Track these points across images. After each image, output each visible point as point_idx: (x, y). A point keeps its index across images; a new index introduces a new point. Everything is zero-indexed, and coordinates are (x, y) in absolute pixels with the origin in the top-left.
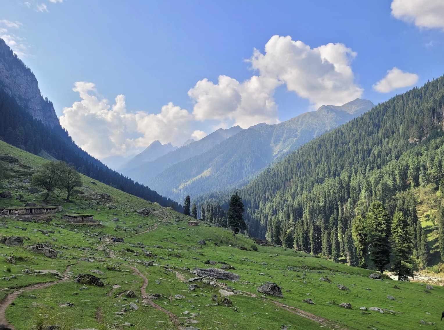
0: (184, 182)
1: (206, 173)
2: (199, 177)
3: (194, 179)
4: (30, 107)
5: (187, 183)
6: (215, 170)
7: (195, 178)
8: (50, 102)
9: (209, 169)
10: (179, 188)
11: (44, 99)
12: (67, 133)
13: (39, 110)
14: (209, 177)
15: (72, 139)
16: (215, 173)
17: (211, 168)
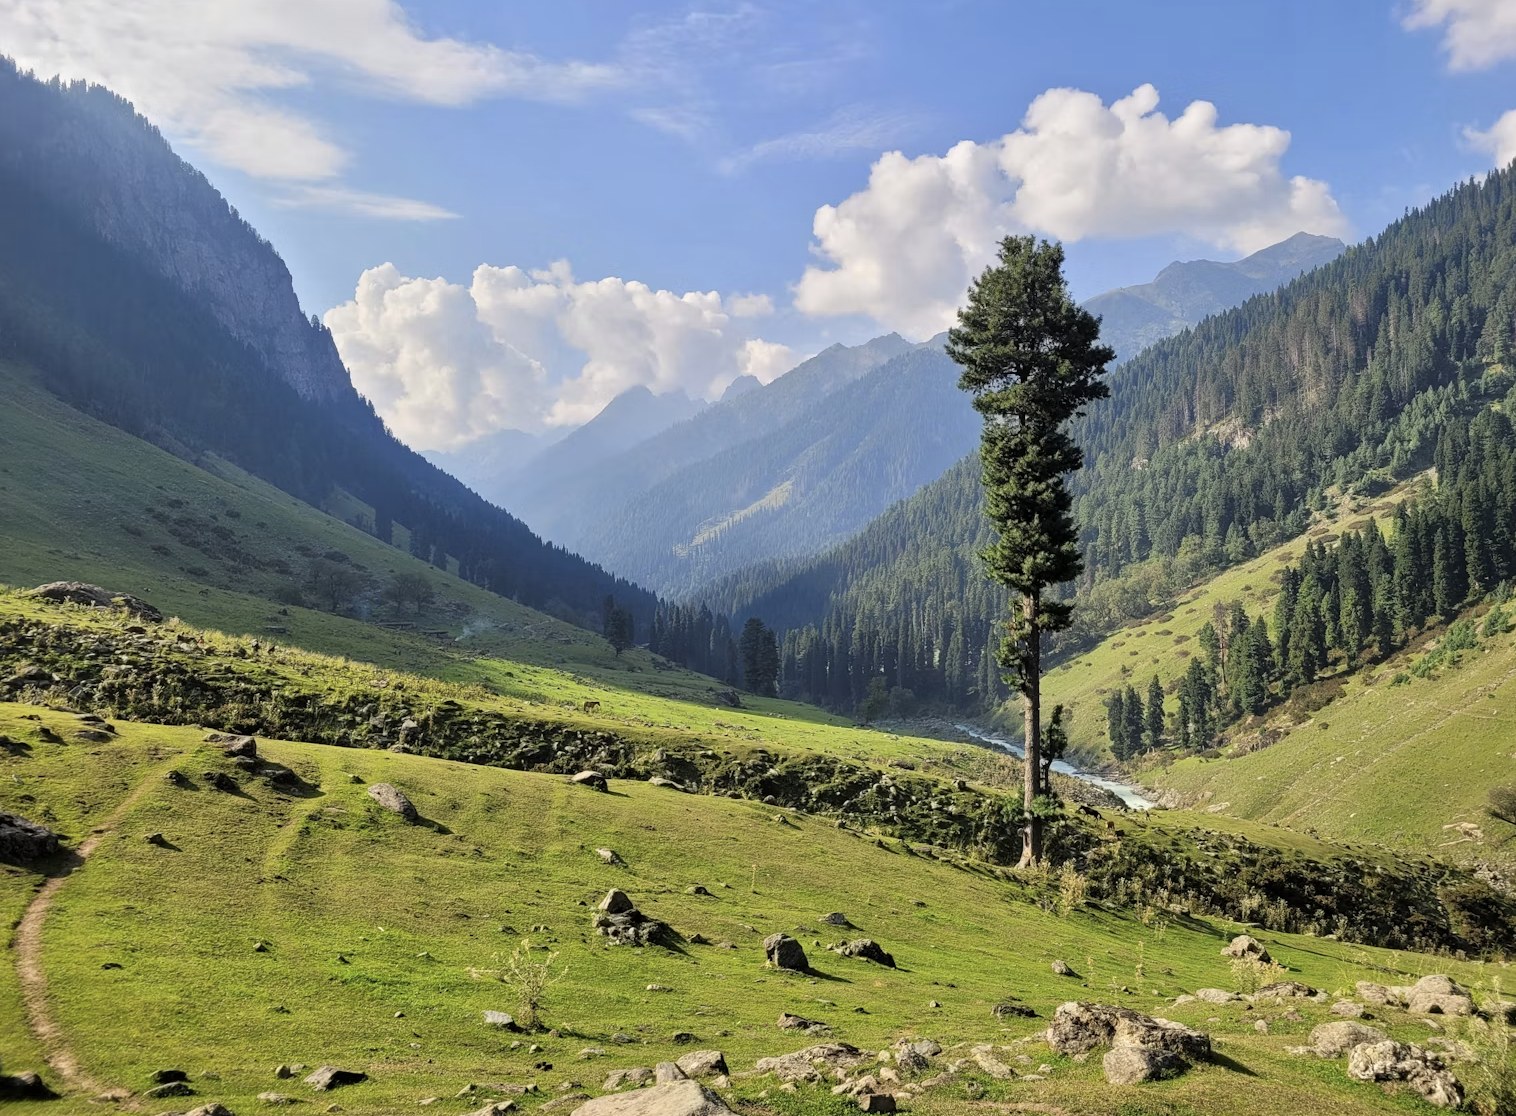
0: (712, 524)
1: (777, 496)
2: (754, 508)
3: (739, 515)
4: (280, 349)
5: (717, 528)
6: (803, 488)
7: (743, 512)
8: (323, 327)
9: (787, 485)
10: (694, 544)
11: (310, 320)
12: (371, 408)
13: (300, 354)
14: (785, 508)
15: (385, 424)
16: (802, 495)
17: (793, 478)
